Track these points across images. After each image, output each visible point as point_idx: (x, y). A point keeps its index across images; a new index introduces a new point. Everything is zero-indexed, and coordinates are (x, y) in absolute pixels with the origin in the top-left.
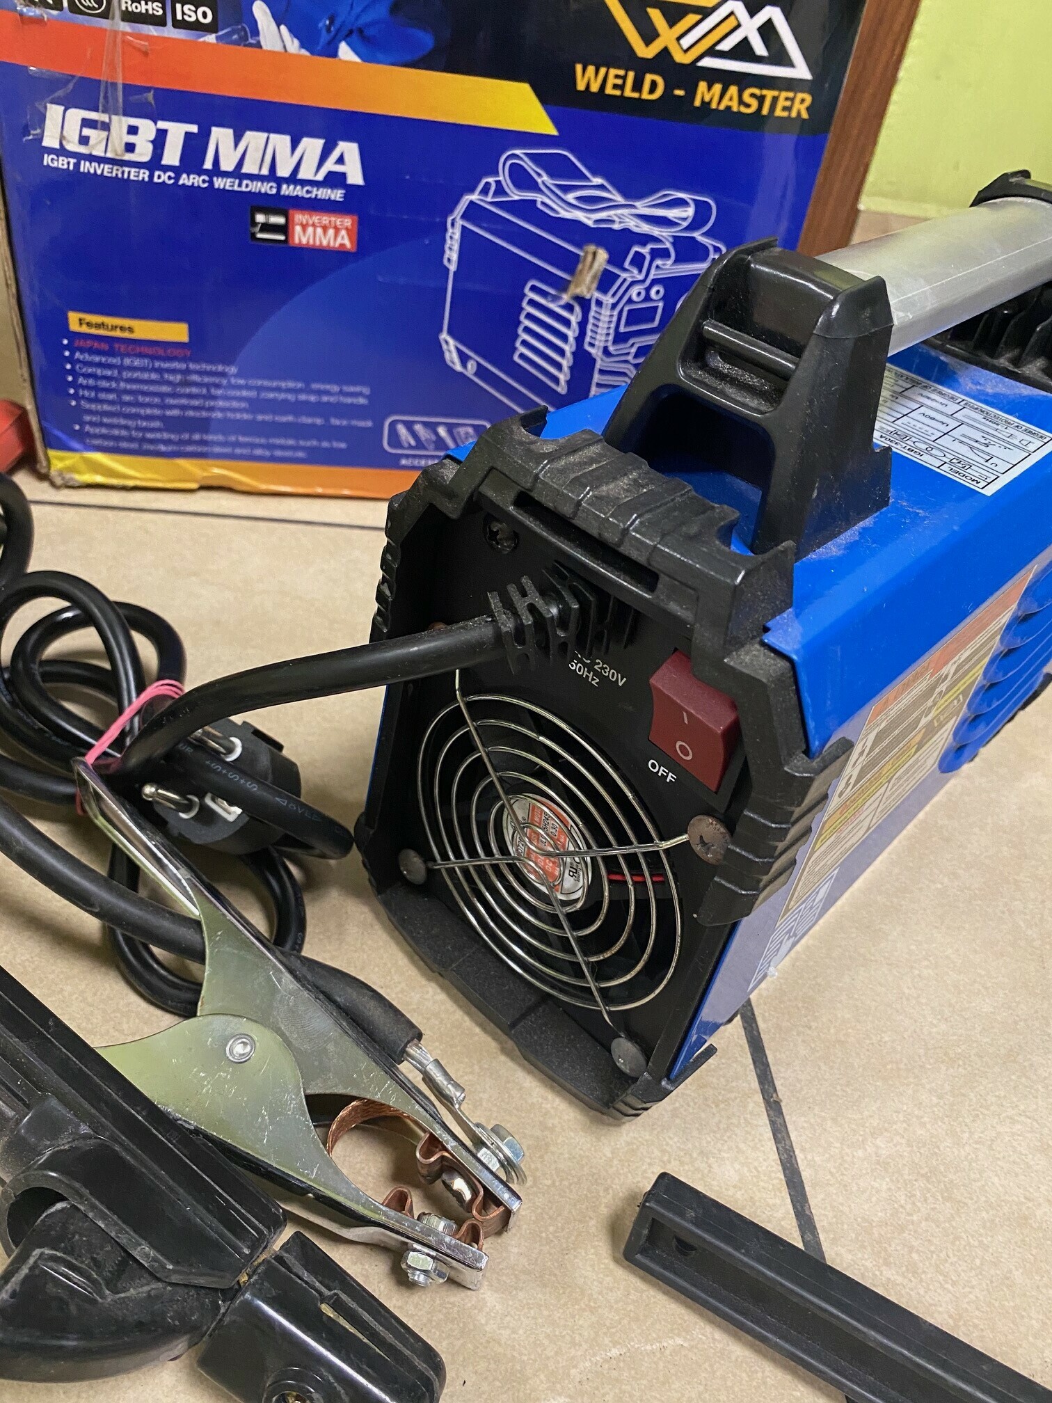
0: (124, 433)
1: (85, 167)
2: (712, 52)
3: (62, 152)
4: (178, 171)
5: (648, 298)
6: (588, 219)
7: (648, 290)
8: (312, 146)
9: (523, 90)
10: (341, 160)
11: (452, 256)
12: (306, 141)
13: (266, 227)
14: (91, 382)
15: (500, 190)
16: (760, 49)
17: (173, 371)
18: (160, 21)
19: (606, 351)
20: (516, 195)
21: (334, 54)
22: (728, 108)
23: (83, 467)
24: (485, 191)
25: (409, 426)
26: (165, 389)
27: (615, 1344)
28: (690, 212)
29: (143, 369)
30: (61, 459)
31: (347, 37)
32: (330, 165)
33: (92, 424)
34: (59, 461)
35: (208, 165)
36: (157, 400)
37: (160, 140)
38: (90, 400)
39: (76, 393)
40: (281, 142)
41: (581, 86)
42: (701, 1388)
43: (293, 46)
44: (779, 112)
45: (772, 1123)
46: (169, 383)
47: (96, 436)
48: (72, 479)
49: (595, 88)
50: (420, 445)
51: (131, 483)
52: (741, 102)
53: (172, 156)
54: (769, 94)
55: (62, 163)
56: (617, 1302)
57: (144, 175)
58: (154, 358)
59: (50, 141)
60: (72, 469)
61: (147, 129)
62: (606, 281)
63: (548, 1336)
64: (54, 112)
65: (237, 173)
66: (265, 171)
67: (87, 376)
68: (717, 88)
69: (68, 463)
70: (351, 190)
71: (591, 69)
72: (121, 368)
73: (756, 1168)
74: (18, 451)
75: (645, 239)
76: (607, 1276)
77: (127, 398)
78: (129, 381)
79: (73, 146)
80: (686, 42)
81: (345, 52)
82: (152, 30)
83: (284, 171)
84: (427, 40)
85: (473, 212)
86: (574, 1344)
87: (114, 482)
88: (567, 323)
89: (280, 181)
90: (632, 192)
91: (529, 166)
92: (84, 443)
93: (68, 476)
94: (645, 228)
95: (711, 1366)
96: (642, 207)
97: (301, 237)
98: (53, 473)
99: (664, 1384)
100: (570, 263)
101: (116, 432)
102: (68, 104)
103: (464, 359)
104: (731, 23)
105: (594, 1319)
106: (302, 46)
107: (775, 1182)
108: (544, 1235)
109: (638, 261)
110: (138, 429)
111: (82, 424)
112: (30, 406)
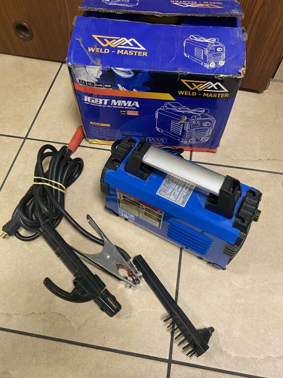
1: (91, 104)
2: (206, 89)
3: (87, 102)
4: (107, 105)
5: (196, 123)
6: (183, 112)
7: (196, 122)
8: (129, 103)
9: (169, 95)
10: (135, 104)
11: (157, 116)
12: (128, 102)
13: (122, 112)
15: (165, 108)
16: (216, 88)
17: (108, 130)
18: (102, 87)
19: (188, 130)
20: (168, 109)
21: (133, 90)
22: (210, 97)
23: (94, 141)
24: (162, 108)
25: (151, 139)
26: (107, 132)
28: (204, 111)
29: (103, 130)
31: (135, 88)
32: (133, 104)
34: (90, 140)
35: (112, 104)
36: (106, 134)
37: (103, 102)
38: (94, 133)
40: (124, 102)
41: (180, 94)
43: (125, 90)
44: (222, 97)
47: (96, 137)
48: (92, 143)
49: (182, 94)
50: (153, 141)
51: (101, 144)
52: (213, 96)
53: (105, 103)
54: (219, 95)
55: (87, 103)
57: (101, 106)
58: (104, 128)
59: (86, 100)
60: (92, 141)
61: (101, 100)
62: (187, 121)
63: (136, 306)
64: (86, 97)
65: (117, 105)
66: (122, 105)
67: (93, 130)
68: (208, 94)
70: (137, 108)
71: (181, 92)
72: (99, 129)
74: (83, 137)
75: (195, 115)
77: (101, 133)
78: (101, 131)
79: (89, 101)
80: (200, 88)
81: (134, 90)
82: (101, 88)
83: (125, 105)
84: (149, 88)
85: (160, 111)
87: (99, 143)
88: (180, 126)
89: (124, 107)
90: (191, 108)
91: (170, 105)
92: (94, 138)
94: (195, 113)
96: (194, 110)
97: (128, 114)
99: (149, 315)
100: (180, 118)
101: (99, 137)
102: (88, 96)
103: (160, 130)
104: (209, 85)
106: (127, 89)
108: (140, 293)
109: (194, 118)
110: (103, 137)
112: (85, 132)
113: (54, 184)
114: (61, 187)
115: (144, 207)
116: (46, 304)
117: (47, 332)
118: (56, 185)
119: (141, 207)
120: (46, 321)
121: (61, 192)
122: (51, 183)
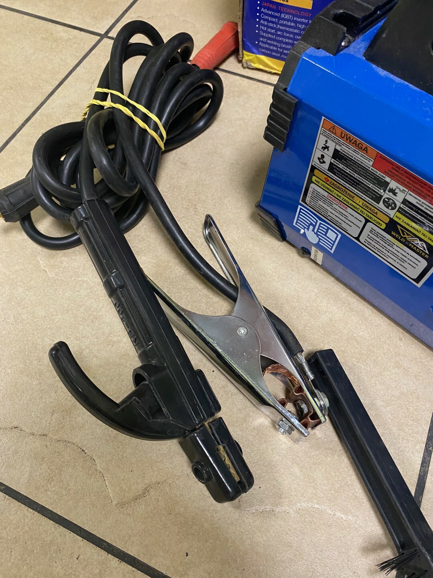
0: (275, 48)
14: (266, 23)
17: (302, 23)
23: (256, 60)
26: (296, 31)
27: (318, 504)
29: (288, 20)
30: (248, 56)
33: (263, 42)
36: (292, 36)
38: (264, 31)
39: (259, 27)
42: (342, 535)
45: (424, 458)
46: (298, 28)
47: (263, 48)
48: (251, 65)
51: (274, 71)
56: (325, 490)
58: (294, 15)
60: (251, 61)
63: (295, 488)
67: (264, 20)
69: (250, 58)
72: (279, 18)
73: (406, 472)
74: (233, 48)
76: (326, 480)
77: (279, 33)
78: (281, 25)
86: (302, 495)
87: (267, 69)
92: (258, 50)
93: (249, 63)
95: (350, 531)
98: (244, 61)
99: (329, 526)
101: (272, 48)
105: (314, 491)
107: (412, 481)
108: (309, 454)
110: (281, 48)
111: (259, 42)
112: (240, 30)
113: (140, 114)
114: (156, 128)
115: (399, 199)
116: (53, 413)
117: (37, 488)
118: (146, 119)
119: (386, 195)
120: (43, 458)
121: (153, 139)
122: (134, 110)
